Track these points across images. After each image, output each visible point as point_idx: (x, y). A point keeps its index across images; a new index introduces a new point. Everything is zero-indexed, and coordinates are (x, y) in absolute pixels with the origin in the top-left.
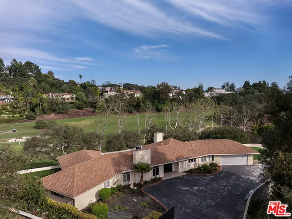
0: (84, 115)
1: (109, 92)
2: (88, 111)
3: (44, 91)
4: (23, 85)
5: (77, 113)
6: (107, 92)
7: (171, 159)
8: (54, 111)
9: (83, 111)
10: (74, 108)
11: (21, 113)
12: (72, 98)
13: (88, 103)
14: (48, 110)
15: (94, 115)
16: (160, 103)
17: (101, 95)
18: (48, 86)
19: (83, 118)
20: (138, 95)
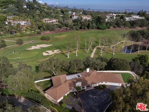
0: (62, 31)
1: (75, 16)
2: (64, 29)
3: (43, 17)
4: (34, 15)
5: (59, 30)
6: (74, 16)
7: (89, 84)
8: (48, 29)
9: (62, 29)
10: (57, 27)
11: (34, 30)
12: (57, 21)
13: (64, 24)
14: (46, 29)
15: (67, 31)
16: (100, 25)
17: (71, 17)
18: (45, 14)
19: (62, 33)
20: (90, 18)
